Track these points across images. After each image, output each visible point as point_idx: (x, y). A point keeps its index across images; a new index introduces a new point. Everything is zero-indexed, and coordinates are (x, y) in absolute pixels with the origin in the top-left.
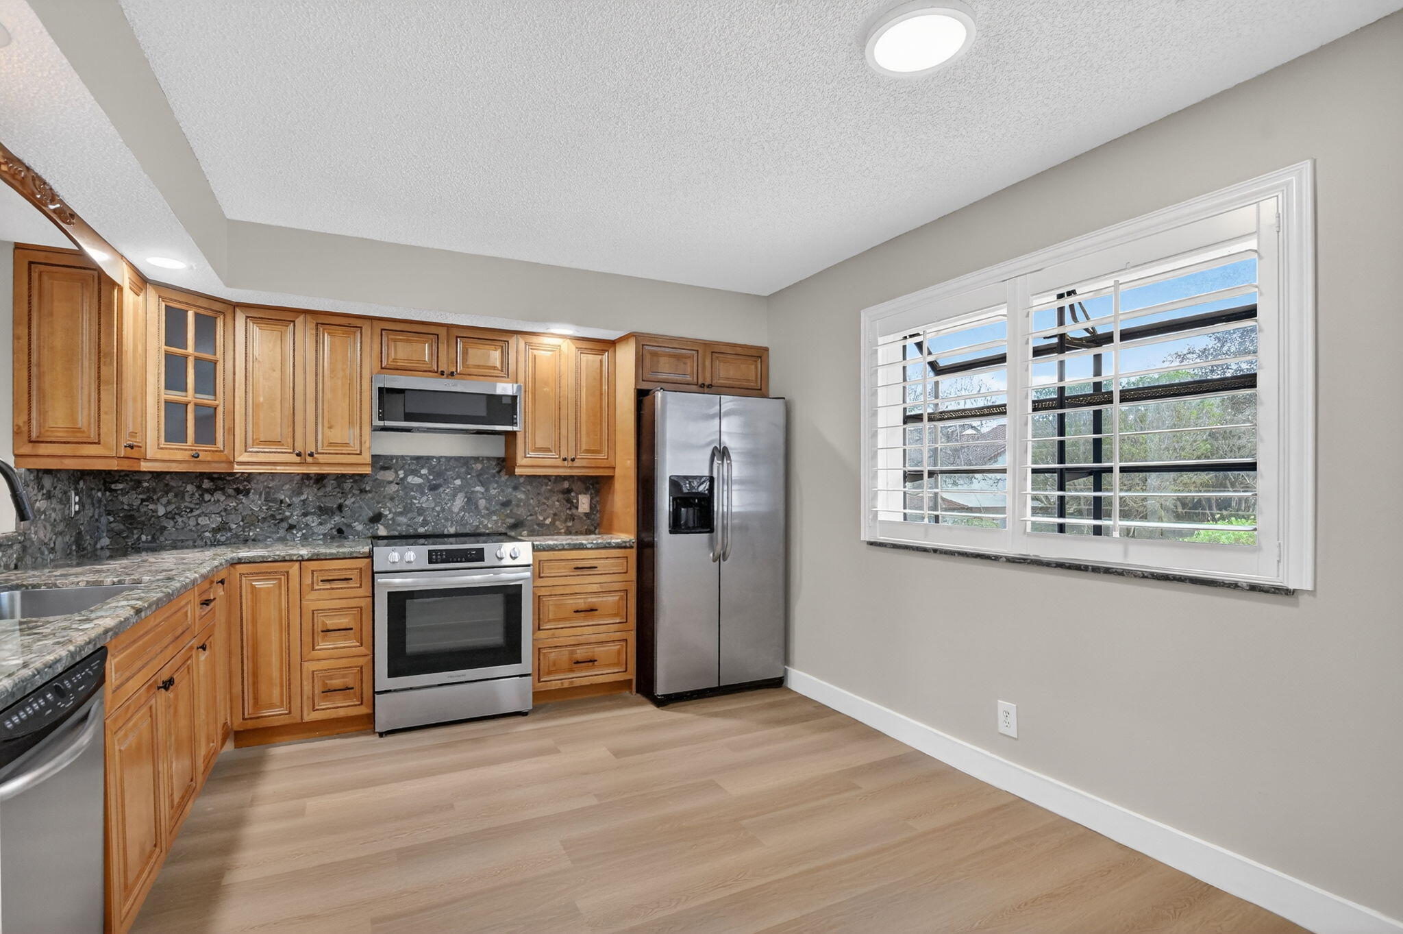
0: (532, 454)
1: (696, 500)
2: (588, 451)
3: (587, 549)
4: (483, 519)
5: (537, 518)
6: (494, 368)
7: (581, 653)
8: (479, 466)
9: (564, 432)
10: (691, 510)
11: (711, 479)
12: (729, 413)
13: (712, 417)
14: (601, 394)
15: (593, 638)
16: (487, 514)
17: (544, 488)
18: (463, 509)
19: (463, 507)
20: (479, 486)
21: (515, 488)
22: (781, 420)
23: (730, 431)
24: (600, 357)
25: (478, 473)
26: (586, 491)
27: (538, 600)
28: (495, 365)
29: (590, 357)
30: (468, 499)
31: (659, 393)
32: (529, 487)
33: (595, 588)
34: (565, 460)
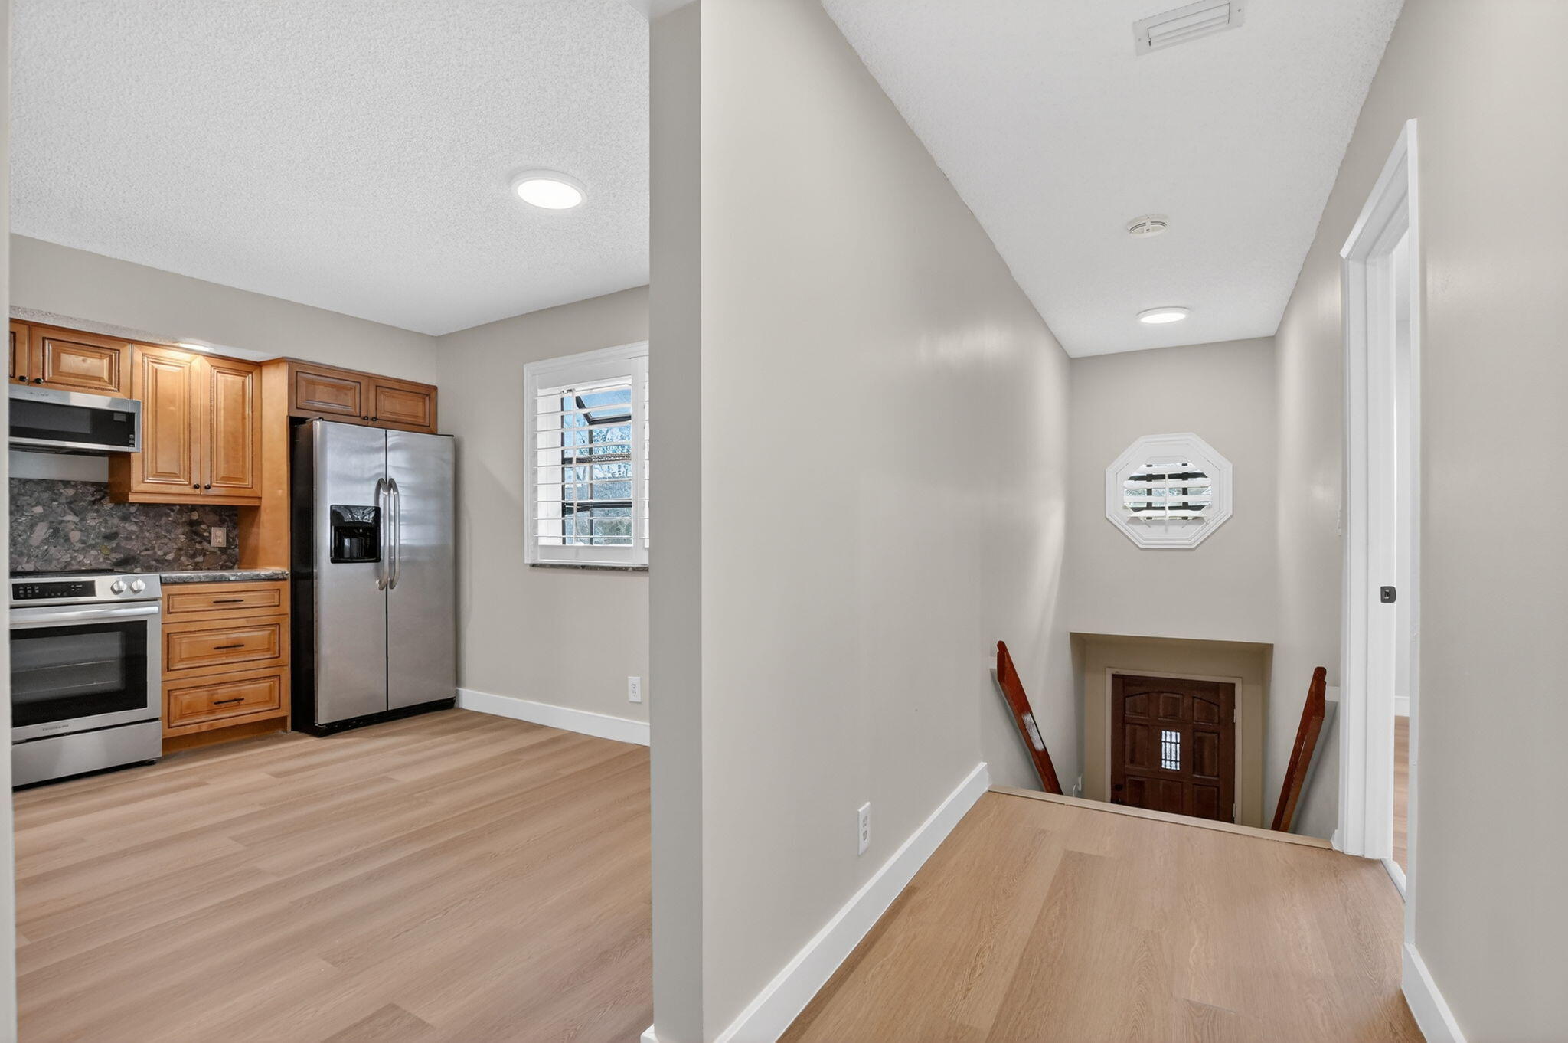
0: (151, 479)
1: (361, 531)
2: (223, 478)
3: (230, 581)
4: (76, 554)
5: (155, 553)
6: (100, 379)
7: (223, 693)
8: (70, 492)
9: (195, 457)
10: (354, 540)
11: (377, 510)
12: (395, 447)
13: (377, 450)
14: (244, 418)
15: (237, 676)
16: (83, 548)
17: (164, 519)
18: (46, 541)
19: (47, 539)
20: (70, 514)
21: (125, 518)
22: (449, 456)
23: (397, 464)
24: (240, 379)
25: (68, 500)
26: (221, 523)
27: (168, 638)
28: (101, 376)
29: (230, 378)
30: (54, 530)
31: (318, 422)
32: (143, 518)
33: (241, 623)
34: (196, 487)
